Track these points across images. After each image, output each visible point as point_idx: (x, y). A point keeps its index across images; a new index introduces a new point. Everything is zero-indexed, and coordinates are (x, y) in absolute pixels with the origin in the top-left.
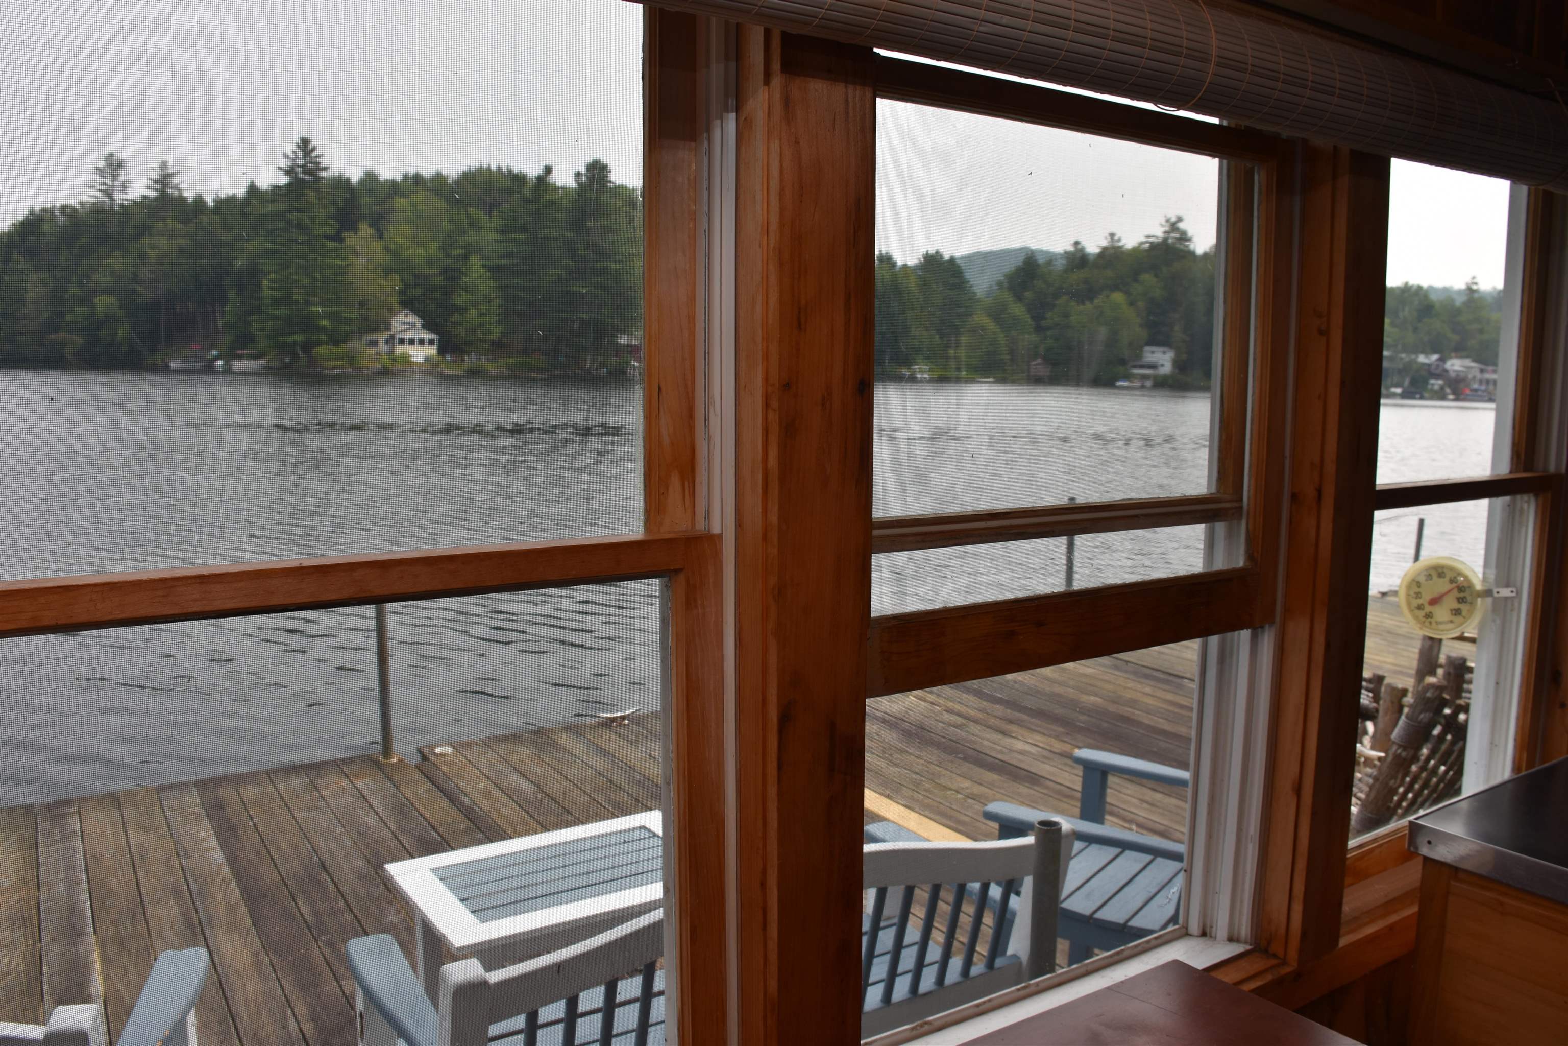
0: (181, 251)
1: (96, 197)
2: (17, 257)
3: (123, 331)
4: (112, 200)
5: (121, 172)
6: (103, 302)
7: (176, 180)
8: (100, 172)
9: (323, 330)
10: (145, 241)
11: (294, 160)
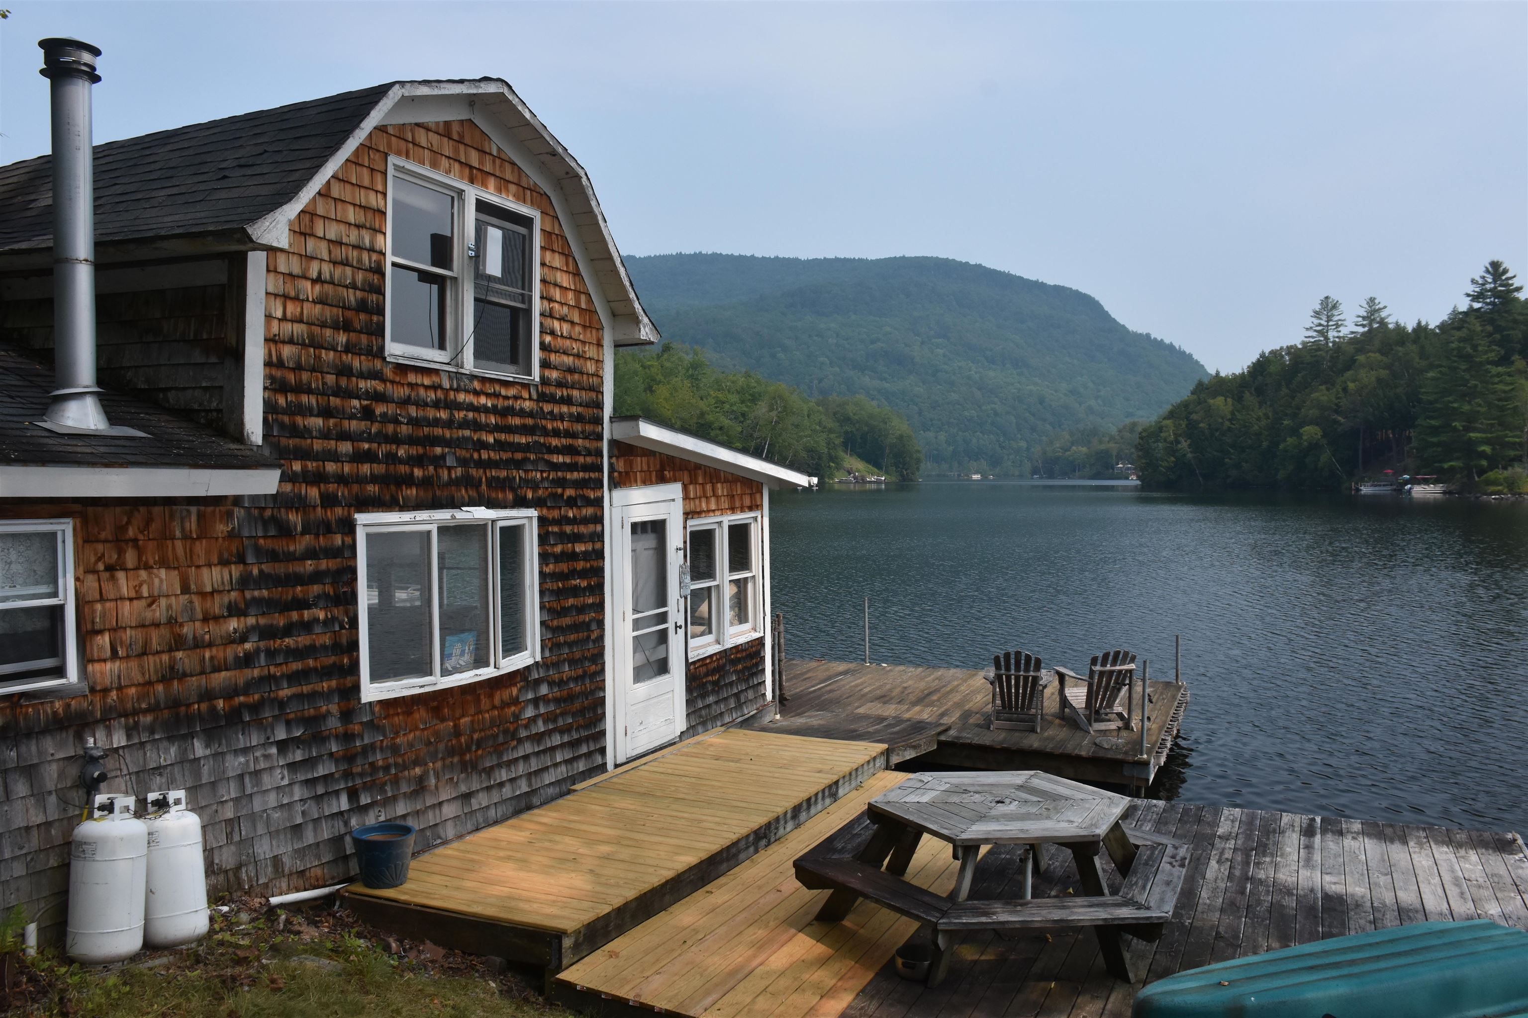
0: (1379, 380)
1: (1312, 337)
2: (1247, 395)
3: (1325, 457)
4: (1327, 338)
5: (1335, 312)
6: (1311, 432)
7: (1383, 314)
8: (1317, 314)
9: (1483, 455)
10: (1349, 374)
11: (1483, 285)
